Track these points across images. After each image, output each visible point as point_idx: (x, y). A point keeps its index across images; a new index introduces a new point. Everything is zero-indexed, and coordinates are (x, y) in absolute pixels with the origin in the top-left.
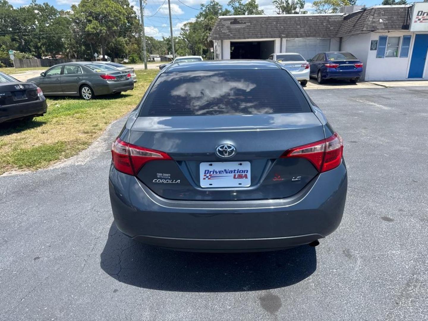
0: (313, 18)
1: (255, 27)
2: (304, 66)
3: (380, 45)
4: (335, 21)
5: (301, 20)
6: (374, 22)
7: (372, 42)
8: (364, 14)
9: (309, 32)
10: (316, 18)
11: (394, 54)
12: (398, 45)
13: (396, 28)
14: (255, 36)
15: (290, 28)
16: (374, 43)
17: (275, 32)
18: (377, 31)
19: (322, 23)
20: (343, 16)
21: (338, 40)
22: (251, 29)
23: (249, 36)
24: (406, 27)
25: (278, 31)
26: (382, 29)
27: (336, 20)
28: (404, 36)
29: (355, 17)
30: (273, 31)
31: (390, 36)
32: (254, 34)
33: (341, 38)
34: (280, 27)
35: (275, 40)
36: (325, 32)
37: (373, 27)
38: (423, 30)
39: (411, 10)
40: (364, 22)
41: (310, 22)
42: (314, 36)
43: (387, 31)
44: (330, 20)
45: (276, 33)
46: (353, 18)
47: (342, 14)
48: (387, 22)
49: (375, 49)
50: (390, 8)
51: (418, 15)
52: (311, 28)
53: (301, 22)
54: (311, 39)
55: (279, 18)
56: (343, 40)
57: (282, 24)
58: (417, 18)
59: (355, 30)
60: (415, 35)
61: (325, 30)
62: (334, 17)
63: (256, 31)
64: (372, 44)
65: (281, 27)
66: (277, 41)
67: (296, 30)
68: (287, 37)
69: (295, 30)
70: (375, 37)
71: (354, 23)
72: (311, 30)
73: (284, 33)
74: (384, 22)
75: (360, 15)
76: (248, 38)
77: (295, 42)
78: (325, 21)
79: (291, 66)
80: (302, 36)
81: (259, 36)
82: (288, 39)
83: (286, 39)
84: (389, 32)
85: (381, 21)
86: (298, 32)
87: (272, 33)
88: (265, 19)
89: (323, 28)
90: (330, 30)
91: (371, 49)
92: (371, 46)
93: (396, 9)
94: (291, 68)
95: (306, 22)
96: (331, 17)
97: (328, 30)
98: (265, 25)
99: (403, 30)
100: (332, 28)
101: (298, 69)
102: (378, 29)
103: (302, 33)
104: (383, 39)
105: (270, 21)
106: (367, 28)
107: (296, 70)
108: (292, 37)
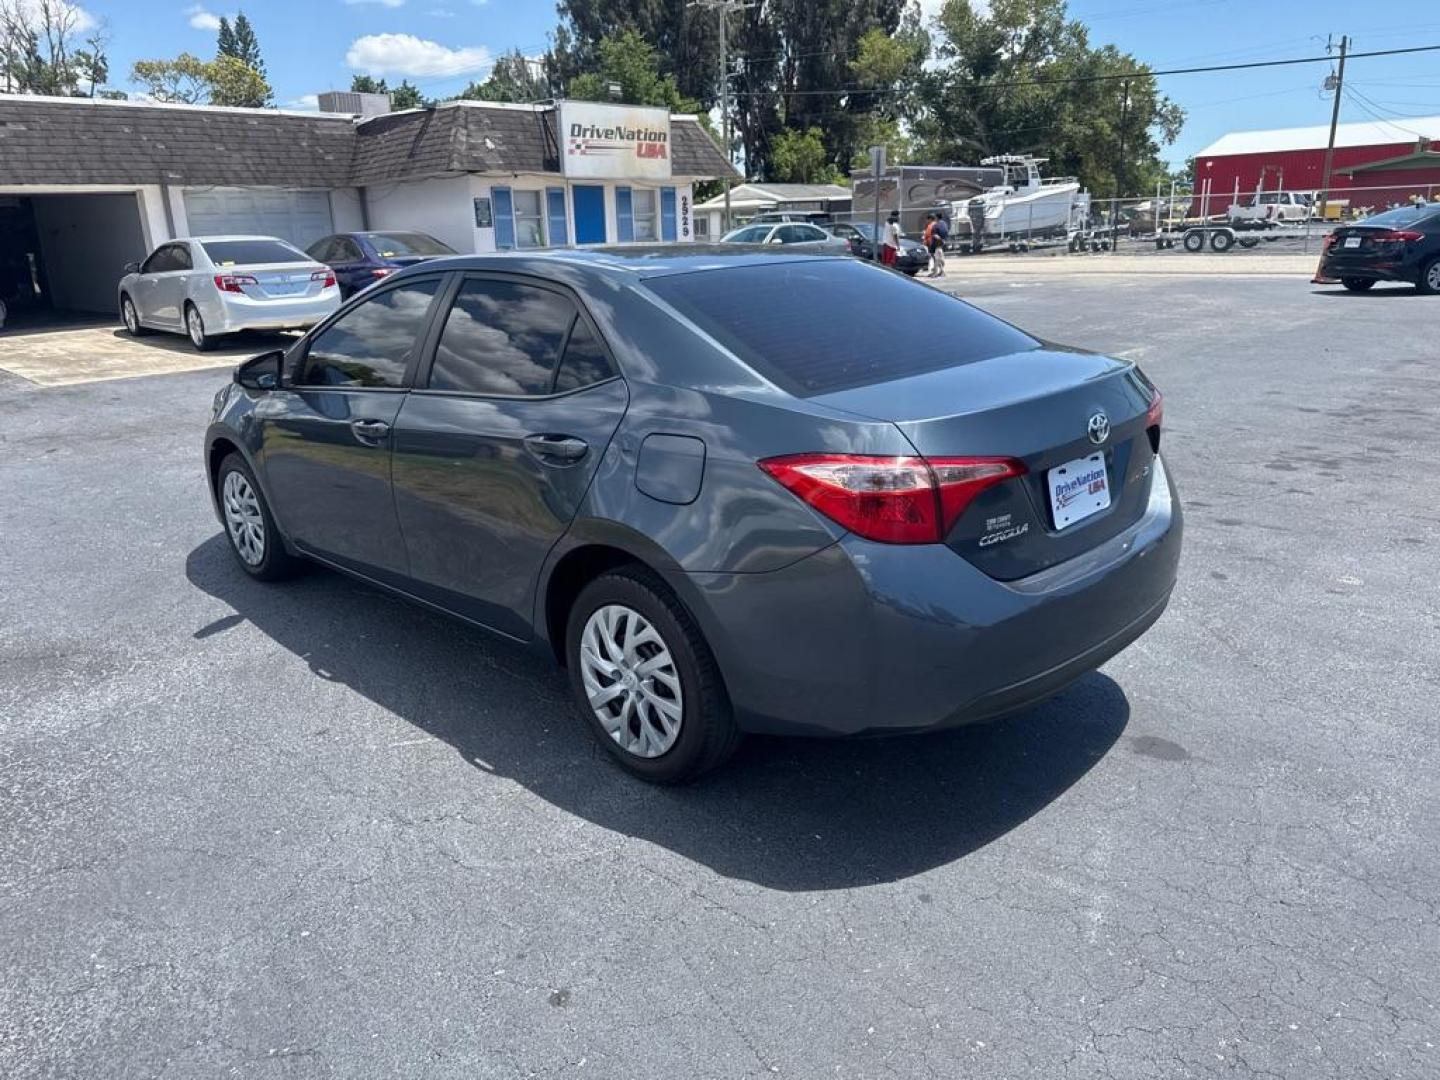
0: (262, 120)
1: (52, 142)
2: (318, 279)
3: (499, 211)
4: (332, 137)
5: (223, 125)
6: (472, 147)
7: (476, 204)
8: (432, 123)
9: (262, 168)
10: (269, 121)
11: (534, 241)
12: (538, 212)
13: (530, 167)
14: (60, 173)
15: (189, 152)
16: (483, 208)
17: (136, 161)
18: (489, 172)
19: (296, 141)
20: (351, 121)
21: (354, 194)
22: (34, 149)
23: (30, 173)
24: (553, 164)
25: (148, 159)
26: (499, 167)
27: (334, 132)
28: (547, 189)
29: (404, 128)
30: (130, 158)
31: (517, 188)
32: (54, 165)
33: (362, 191)
34: (150, 144)
35: (141, 191)
36: (313, 168)
37: (477, 160)
38: (590, 174)
39: (555, 120)
40: (443, 144)
41: (255, 134)
42: (283, 181)
43: (508, 173)
44: (317, 132)
45: (144, 166)
46: (397, 130)
47: (348, 116)
48: (504, 148)
49: (489, 224)
50: (499, 110)
51: (573, 134)
52: (264, 154)
53: (225, 133)
54: (270, 190)
55: (140, 114)
56: (369, 197)
57: (159, 137)
58: (573, 142)
59: (421, 167)
60: (571, 187)
61: (309, 161)
62: (326, 124)
63: (58, 157)
64: (477, 209)
65: (154, 147)
66: (150, 195)
67: (213, 157)
68: (187, 180)
69: (210, 160)
70: (481, 188)
71: (410, 146)
72: (266, 161)
73: (175, 166)
74: (499, 148)
75: (418, 124)
76: (33, 181)
77: (214, 198)
78: (301, 135)
79: (278, 279)
80: (240, 181)
81: (79, 173)
82: (189, 188)
83: (183, 188)
84: (516, 176)
85: (490, 144)
86: (224, 167)
87: (125, 165)
88: (82, 113)
89: (303, 155)
90: (327, 164)
91: (479, 224)
92: (477, 215)
93: (515, 114)
94: (278, 285)
95: (240, 133)
96: (319, 124)
97: (318, 162)
98: (90, 134)
99: (548, 173)
100: (330, 158)
101: (302, 290)
102: (489, 167)
103: (238, 168)
104: (502, 195)
105: (109, 120)
106: (462, 163)
107: (296, 292)
108: (208, 183)
